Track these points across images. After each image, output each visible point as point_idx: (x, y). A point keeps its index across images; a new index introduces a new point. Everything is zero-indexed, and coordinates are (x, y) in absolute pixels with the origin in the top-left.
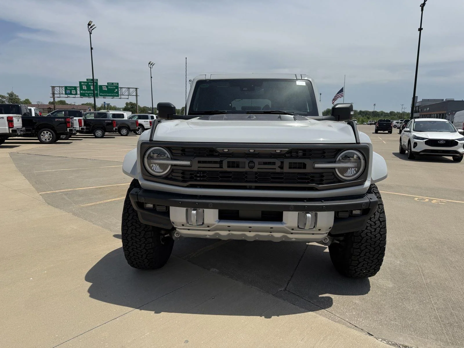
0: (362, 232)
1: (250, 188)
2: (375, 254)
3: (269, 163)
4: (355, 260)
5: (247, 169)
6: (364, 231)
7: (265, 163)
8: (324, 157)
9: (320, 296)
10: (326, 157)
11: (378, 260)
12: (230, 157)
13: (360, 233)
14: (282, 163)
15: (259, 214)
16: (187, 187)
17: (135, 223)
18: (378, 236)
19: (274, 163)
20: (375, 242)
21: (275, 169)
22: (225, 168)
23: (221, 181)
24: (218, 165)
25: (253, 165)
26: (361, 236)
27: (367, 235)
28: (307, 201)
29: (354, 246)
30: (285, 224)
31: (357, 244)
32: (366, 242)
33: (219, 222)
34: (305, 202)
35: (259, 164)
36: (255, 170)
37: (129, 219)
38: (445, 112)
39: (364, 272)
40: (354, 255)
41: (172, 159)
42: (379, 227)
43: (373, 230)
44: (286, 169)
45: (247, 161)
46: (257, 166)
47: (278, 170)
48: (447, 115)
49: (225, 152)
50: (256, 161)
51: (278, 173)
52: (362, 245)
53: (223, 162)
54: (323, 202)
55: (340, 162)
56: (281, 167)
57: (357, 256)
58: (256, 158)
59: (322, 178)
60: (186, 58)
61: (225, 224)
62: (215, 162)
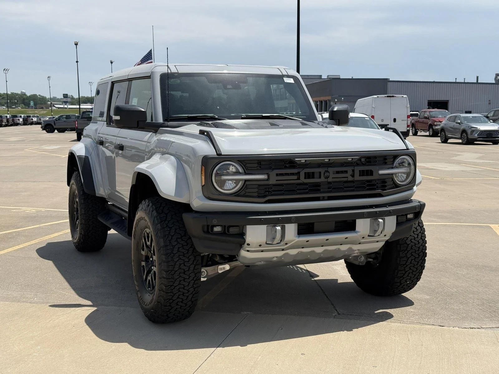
0: (407, 239)
1: (324, 199)
2: (419, 261)
3: (342, 172)
4: (402, 269)
5: (323, 179)
6: (408, 238)
7: (338, 172)
8: (386, 163)
9: (376, 312)
10: (388, 163)
11: (422, 267)
12: (307, 168)
13: (405, 241)
14: (353, 171)
15: (333, 225)
16: (266, 202)
17: (182, 256)
18: (421, 241)
19: (346, 172)
20: (419, 248)
21: (347, 177)
22: (303, 180)
23: (298, 194)
24: (295, 177)
25: (328, 174)
26: (406, 243)
27: (412, 242)
28: (375, 208)
29: (401, 255)
30: (358, 232)
31: (403, 253)
32: (412, 249)
33: (299, 237)
34: (374, 208)
35: (333, 174)
36: (330, 180)
37: (175, 252)
38: (329, 98)
39: (408, 282)
40: (400, 265)
41: (246, 174)
42: (420, 232)
43: (416, 236)
44: (357, 177)
45: (322, 170)
46: (332, 175)
47: (350, 179)
48: (332, 103)
49: (302, 162)
50: (331, 170)
51: (350, 182)
52: (408, 252)
53: (300, 173)
54: (388, 207)
55: (396, 167)
56: (353, 176)
57: (403, 266)
58: (331, 167)
59: (385, 184)
60: (167, 48)
61: (304, 238)
62: (292, 174)
